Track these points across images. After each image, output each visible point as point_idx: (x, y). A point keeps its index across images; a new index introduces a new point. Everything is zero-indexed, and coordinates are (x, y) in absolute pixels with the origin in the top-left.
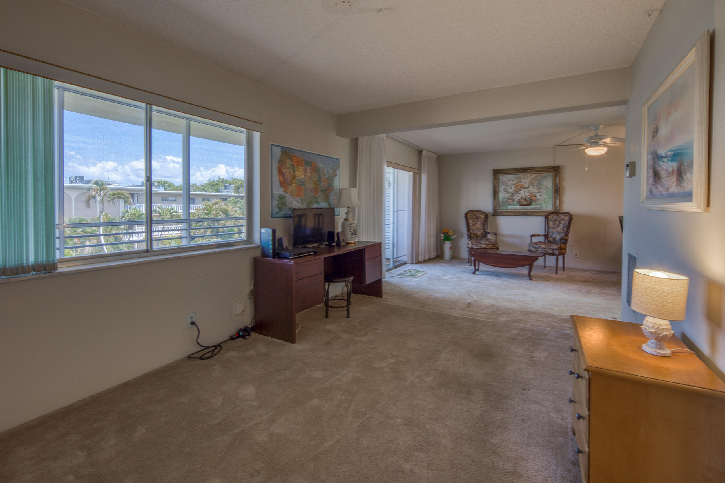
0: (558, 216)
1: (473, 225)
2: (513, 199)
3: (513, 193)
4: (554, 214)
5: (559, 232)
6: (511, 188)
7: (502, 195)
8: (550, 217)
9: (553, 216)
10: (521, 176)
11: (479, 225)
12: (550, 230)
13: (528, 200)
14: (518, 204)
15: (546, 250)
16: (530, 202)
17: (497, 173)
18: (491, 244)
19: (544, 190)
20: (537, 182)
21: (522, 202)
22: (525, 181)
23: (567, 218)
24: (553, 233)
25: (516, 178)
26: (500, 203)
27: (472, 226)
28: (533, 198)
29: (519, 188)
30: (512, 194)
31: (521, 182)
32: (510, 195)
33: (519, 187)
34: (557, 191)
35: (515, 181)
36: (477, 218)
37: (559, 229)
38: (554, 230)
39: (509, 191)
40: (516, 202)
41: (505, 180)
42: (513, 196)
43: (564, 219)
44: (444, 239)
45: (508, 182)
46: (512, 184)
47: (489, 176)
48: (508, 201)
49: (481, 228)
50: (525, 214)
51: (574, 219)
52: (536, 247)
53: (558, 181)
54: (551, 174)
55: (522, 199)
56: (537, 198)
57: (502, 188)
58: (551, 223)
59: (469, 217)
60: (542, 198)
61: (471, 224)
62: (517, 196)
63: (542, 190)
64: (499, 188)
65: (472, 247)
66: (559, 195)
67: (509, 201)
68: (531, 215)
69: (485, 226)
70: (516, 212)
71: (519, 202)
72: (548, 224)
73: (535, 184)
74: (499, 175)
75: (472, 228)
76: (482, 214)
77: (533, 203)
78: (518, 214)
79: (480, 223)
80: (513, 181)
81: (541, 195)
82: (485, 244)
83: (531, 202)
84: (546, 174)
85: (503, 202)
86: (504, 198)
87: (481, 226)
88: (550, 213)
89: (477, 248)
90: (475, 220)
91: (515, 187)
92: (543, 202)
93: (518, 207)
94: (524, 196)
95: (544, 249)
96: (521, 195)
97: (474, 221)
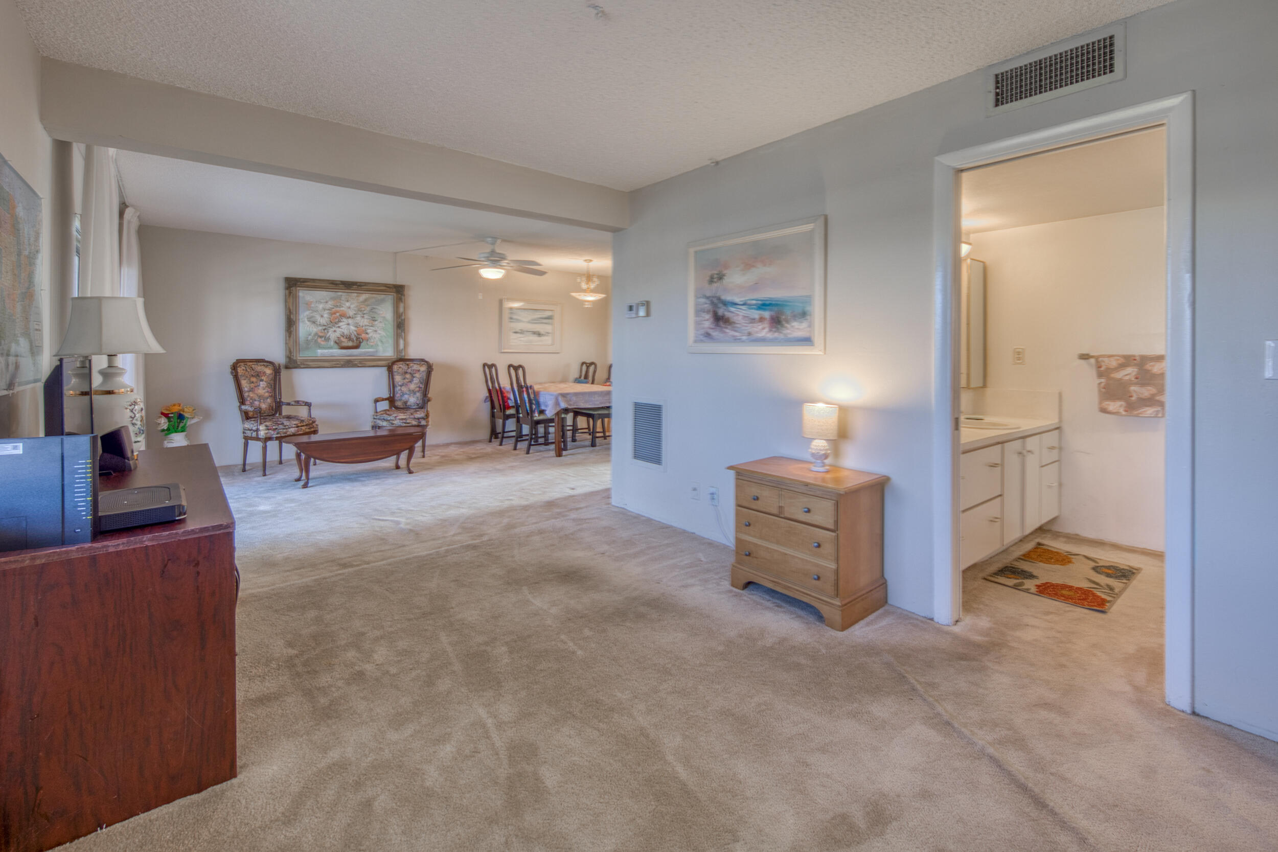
0: (408, 365)
1: (251, 390)
2: (327, 336)
3: (326, 324)
4: (401, 363)
5: (413, 391)
6: (322, 316)
7: (305, 329)
8: (395, 367)
9: (401, 366)
10: (341, 295)
11: (263, 388)
12: (397, 389)
13: (355, 339)
14: (336, 346)
15: (408, 421)
16: (358, 342)
17: (292, 284)
18: (304, 424)
19: (380, 322)
20: (368, 309)
21: (342, 342)
22: (348, 304)
23: (423, 368)
24: (403, 394)
25: (332, 299)
26: (301, 343)
27: (249, 391)
28: (363, 336)
29: (337, 317)
30: (324, 327)
31: (341, 306)
32: (321, 328)
33: (338, 314)
34: (400, 325)
35: (330, 303)
36: (258, 375)
37: (412, 386)
38: (404, 389)
39: (318, 321)
40: (332, 343)
41: (312, 300)
42: (326, 331)
43: (419, 371)
44: (168, 429)
45: (317, 305)
46: (324, 309)
47: (277, 292)
48: (316, 341)
49: (267, 394)
50: (349, 364)
51: (434, 370)
52: (389, 419)
53: (401, 310)
54: (390, 297)
55: (343, 336)
56: (370, 335)
57: (303, 316)
58: (398, 378)
59: (240, 374)
60: (378, 336)
61: (246, 389)
62: (335, 331)
63: (376, 323)
64: (297, 313)
65: (268, 435)
66: (404, 331)
67: (319, 340)
68: (360, 365)
69: (275, 388)
70: (333, 361)
71: (337, 341)
72: (393, 379)
73: (365, 312)
74: (298, 288)
75: (248, 396)
76: (267, 366)
77: (362, 344)
78: (338, 364)
79: (264, 386)
80: (327, 302)
81: (376, 331)
82: (294, 426)
83: (360, 342)
84: (383, 296)
85: (307, 342)
86: (310, 335)
87: (268, 392)
88: (394, 363)
89: (279, 435)
90: (254, 379)
91: (332, 314)
92: (380, 344)
93: (337, 352)
94: (346, 332)
95: (404, 421)
96: (340, 330)
97: (253, 382)
